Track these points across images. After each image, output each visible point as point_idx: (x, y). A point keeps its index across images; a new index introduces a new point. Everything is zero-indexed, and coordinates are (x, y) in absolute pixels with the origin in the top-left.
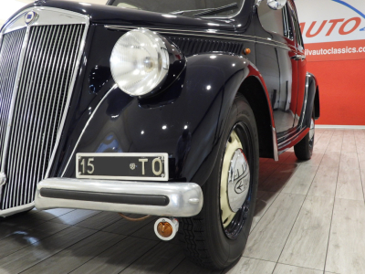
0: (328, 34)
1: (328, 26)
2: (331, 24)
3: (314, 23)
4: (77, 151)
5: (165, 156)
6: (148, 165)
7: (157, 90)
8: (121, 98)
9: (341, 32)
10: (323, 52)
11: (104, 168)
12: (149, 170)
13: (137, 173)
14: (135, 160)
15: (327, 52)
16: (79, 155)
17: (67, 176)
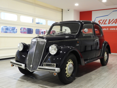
4: (44, 62)
5: (55, 64)
6: (53, 65)
7: (56, 54)
8: (50, 55)
11: (47, 65)
12: (53, 66)
13: (52, 66)
14: (51, 64)
16: (44, 63)
17: (42, 66)
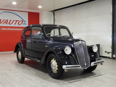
0: (15, 24)
1: (15, 22)
2: (16, 21)
3: (11, 20)
9: (18, 24)
10: (14, 29)
15: (15, 29)
